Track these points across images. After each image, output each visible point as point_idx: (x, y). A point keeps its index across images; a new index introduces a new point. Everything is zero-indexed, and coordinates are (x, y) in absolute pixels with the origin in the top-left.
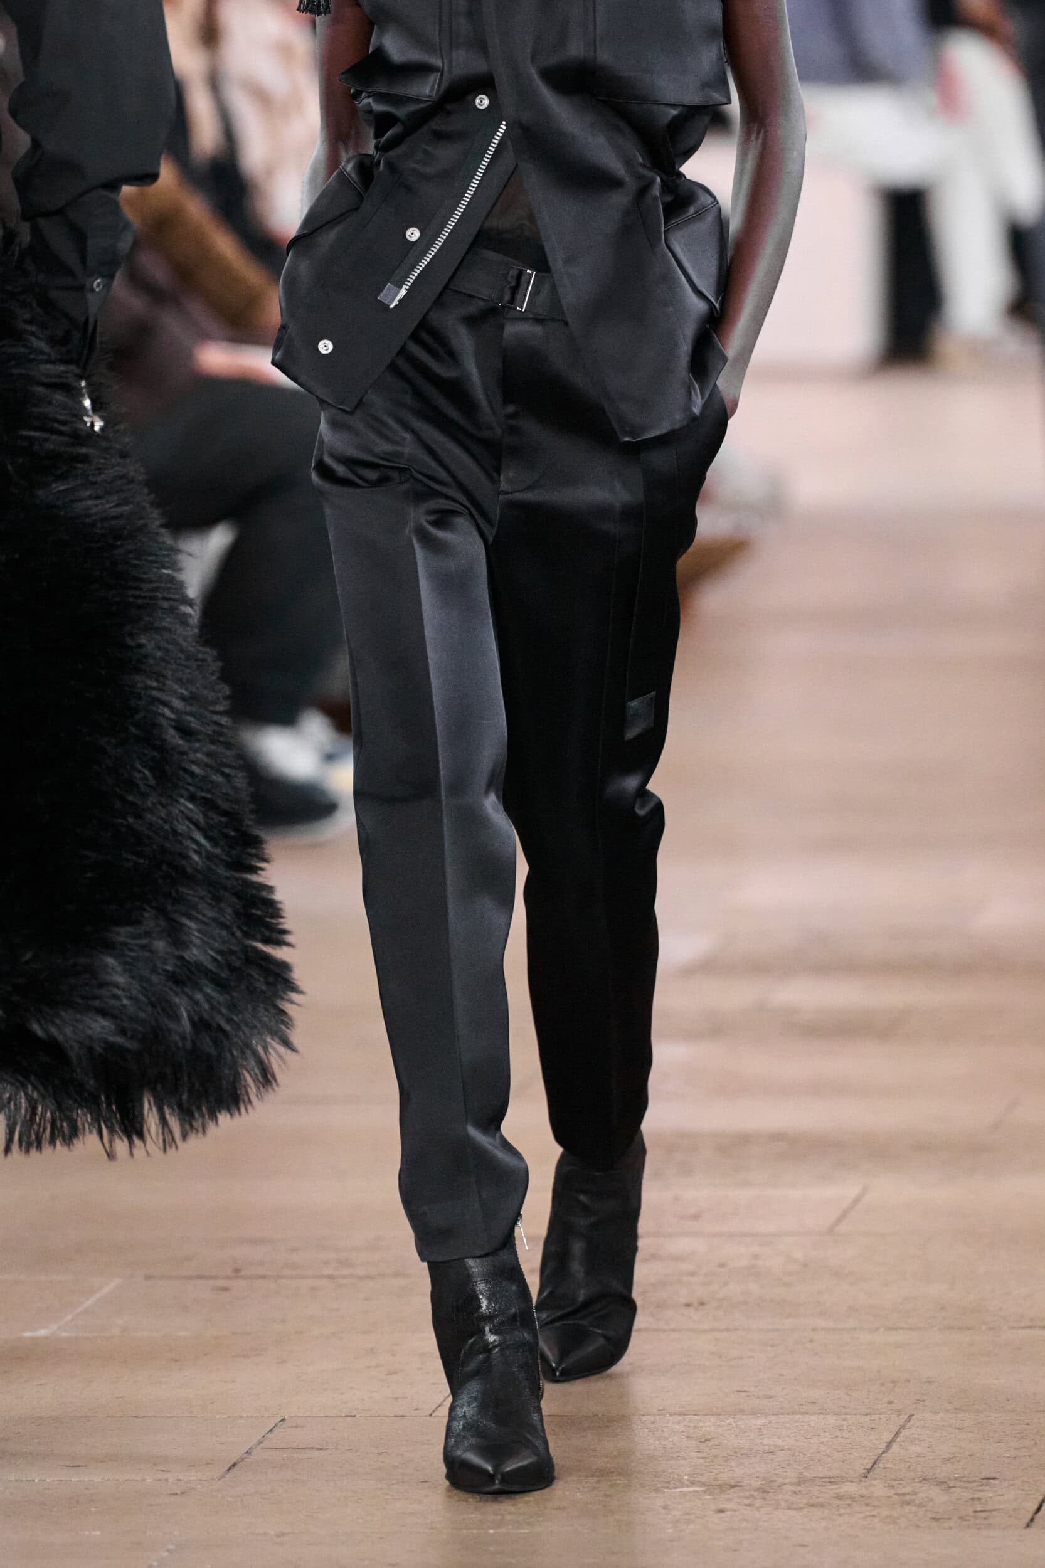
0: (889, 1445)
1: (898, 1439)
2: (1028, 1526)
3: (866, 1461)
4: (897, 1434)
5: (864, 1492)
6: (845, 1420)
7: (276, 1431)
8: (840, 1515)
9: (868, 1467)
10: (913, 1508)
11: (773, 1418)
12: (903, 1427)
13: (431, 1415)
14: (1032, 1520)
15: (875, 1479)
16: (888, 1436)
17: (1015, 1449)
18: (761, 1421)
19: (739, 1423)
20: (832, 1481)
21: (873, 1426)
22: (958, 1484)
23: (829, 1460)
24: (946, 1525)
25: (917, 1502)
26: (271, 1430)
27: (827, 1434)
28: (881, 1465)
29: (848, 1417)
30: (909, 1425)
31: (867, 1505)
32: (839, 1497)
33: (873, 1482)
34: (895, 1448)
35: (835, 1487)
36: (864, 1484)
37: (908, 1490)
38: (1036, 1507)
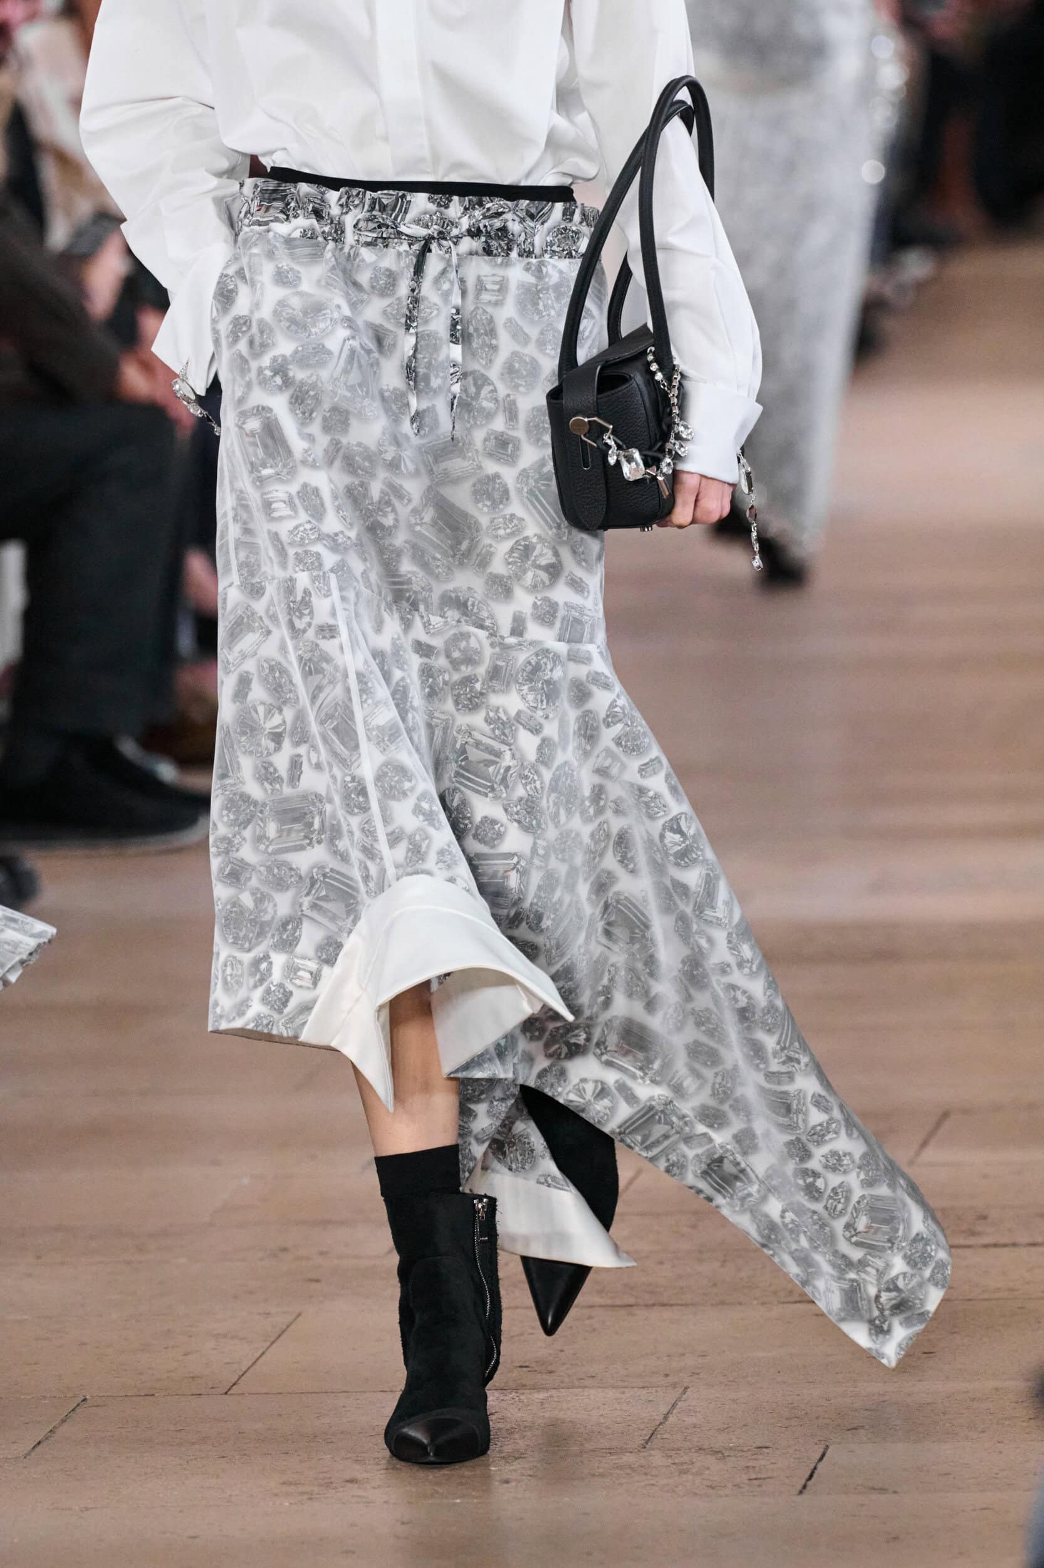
0: (666, 1417)
1: (675, 1411)
2: (801, 1492)
3: (644, 1432)
4: (674, 1406)
5: (643, 1461)
6: (624, 1393)
7: (78, 1410)
8: (621, 1484)
9: (647, 1438)
10: (690, 1477)
11: (553, 1392)
12: (679, 1399)
13: (226, 1393)
14: (805, 1487)
15: (652, 1449)
16: (664, 1409)
17: (787, 1419)
18: (542, 1395)
19: (522, 1397)
20: (611, 1451)
21: (651, 1398)
22: (732, 1453)
23: (609, 1431)
24: (721, 1493)
25: (694, 1471)
26: (73, 1410)
27: (606, 1406)
28: (659, 1436)
29: (626, 1390)
30: (685, 1396)
31: (646, 1474)
32: (619, 1467)
33: (652, 1452)
34: (672, 1419)
35: (614, 1457)
36: (642, 1454)
37: (686, 1459)
38: (809, 1473)
